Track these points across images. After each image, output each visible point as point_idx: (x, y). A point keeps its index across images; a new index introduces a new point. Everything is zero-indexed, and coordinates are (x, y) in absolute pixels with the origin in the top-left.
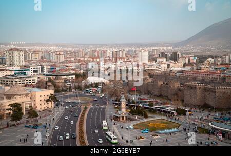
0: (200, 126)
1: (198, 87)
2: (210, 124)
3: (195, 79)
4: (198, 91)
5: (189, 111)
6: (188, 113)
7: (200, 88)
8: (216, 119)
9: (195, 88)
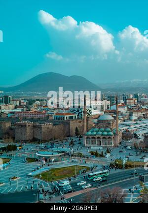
0: (29, 157)
1: (27, 125)
2: (37, 153)
3: (25, 119)
4: (28, 128)
5: (19, 146)
6: (18, 148)
7: (29, 126)
8: (42, 149)
9: (25, 126)
